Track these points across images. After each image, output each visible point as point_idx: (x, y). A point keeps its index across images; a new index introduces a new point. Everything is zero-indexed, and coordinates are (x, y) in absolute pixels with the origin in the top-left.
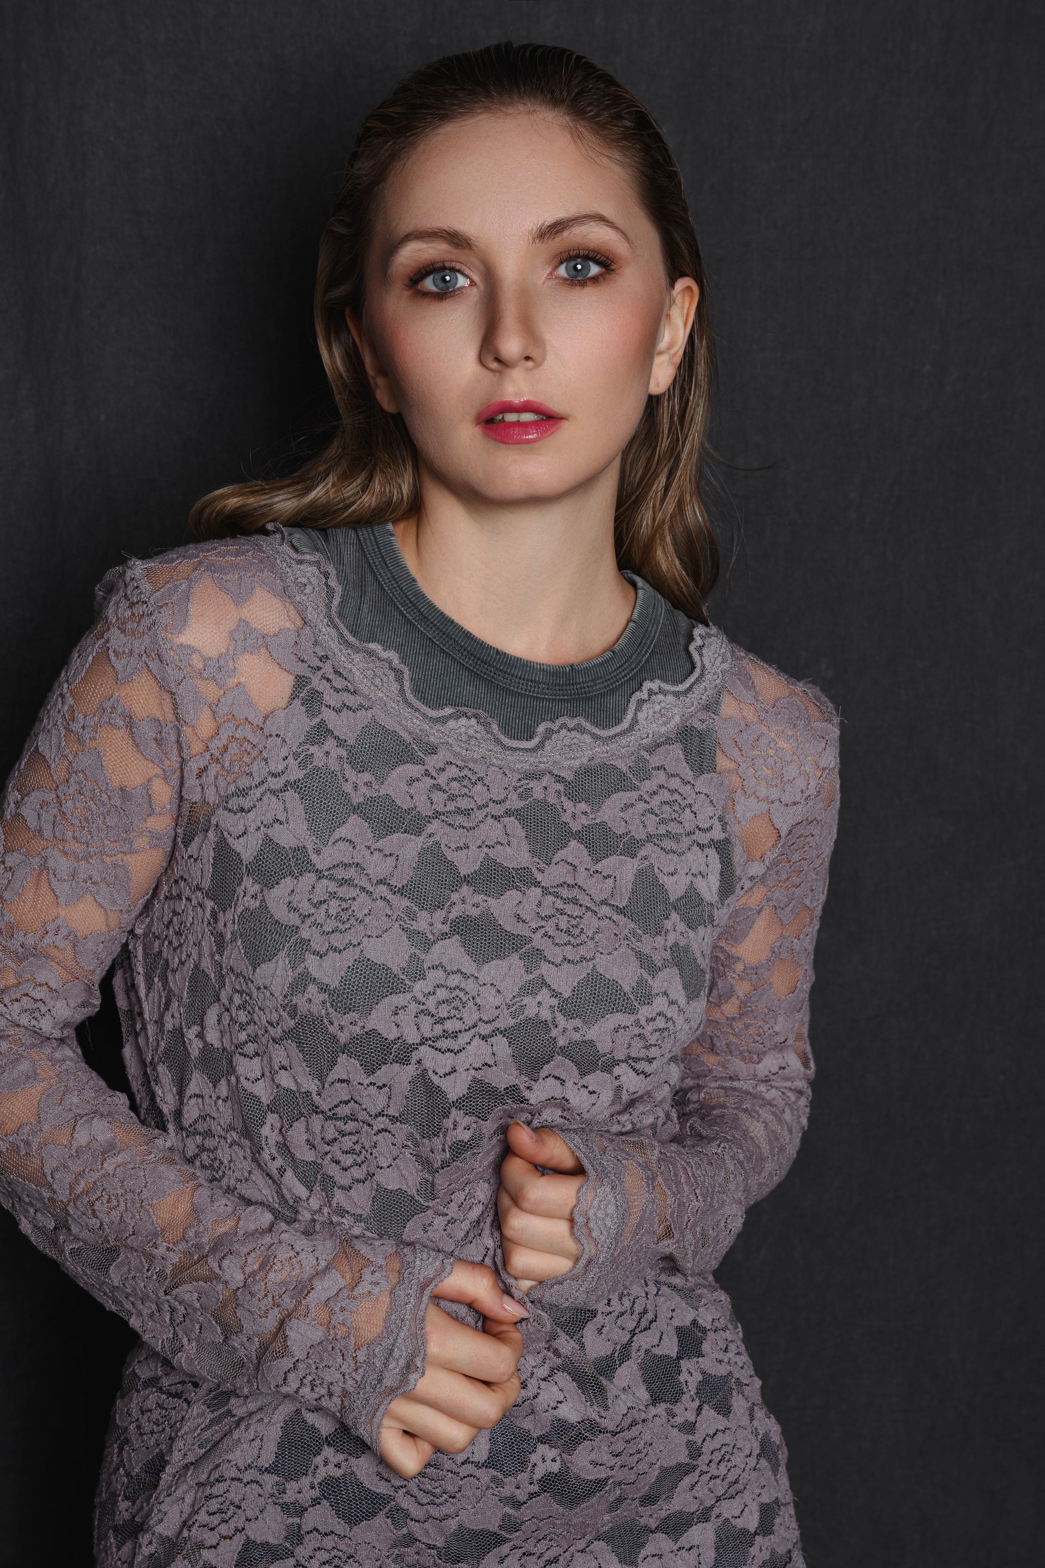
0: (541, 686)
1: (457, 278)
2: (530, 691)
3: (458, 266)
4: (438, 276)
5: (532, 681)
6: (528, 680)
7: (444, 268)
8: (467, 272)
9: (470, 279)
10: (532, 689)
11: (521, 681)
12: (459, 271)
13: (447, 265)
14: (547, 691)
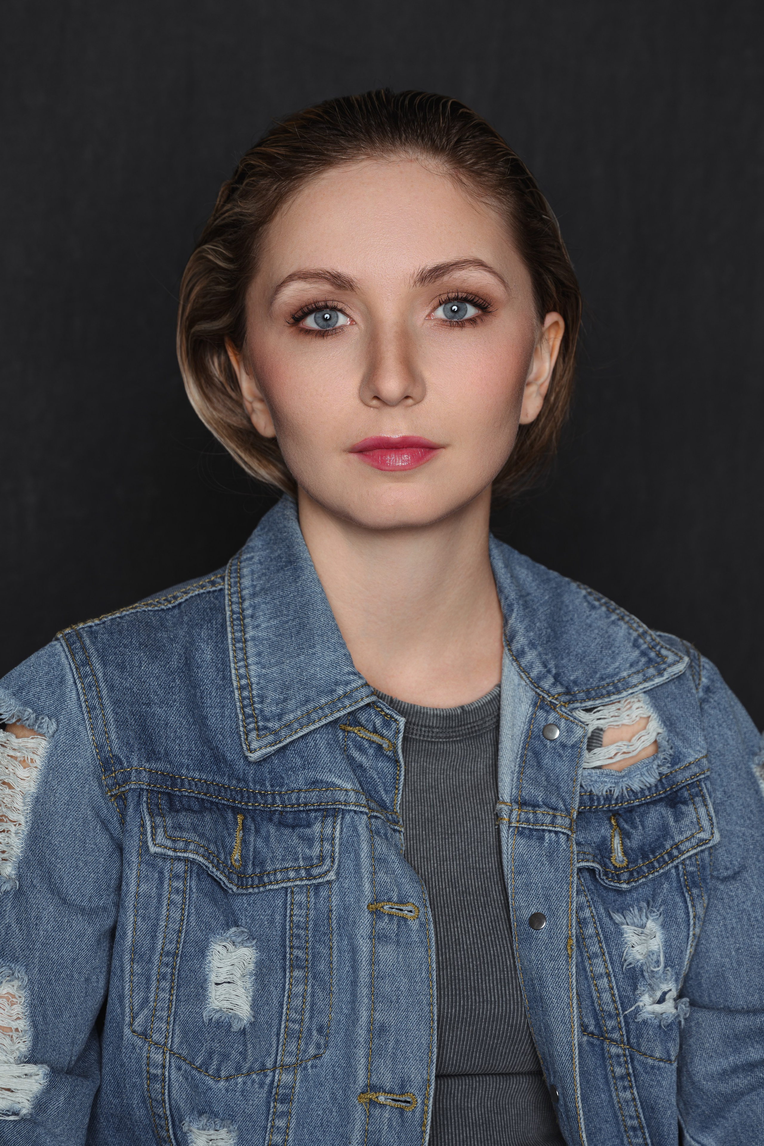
0: (435, 730)
1: (337, 317)
2: (424, 736)
3: (340, 306)
4: (319, 315)
5: (425, 727)
6: (422, 726)
7: (326, 307)
8: (348, 311)
9: (350, 318)
10: (426, 734)
11: (415, 727)
12: (341, 311)
13: (330, 304)
14: (441, 735)
